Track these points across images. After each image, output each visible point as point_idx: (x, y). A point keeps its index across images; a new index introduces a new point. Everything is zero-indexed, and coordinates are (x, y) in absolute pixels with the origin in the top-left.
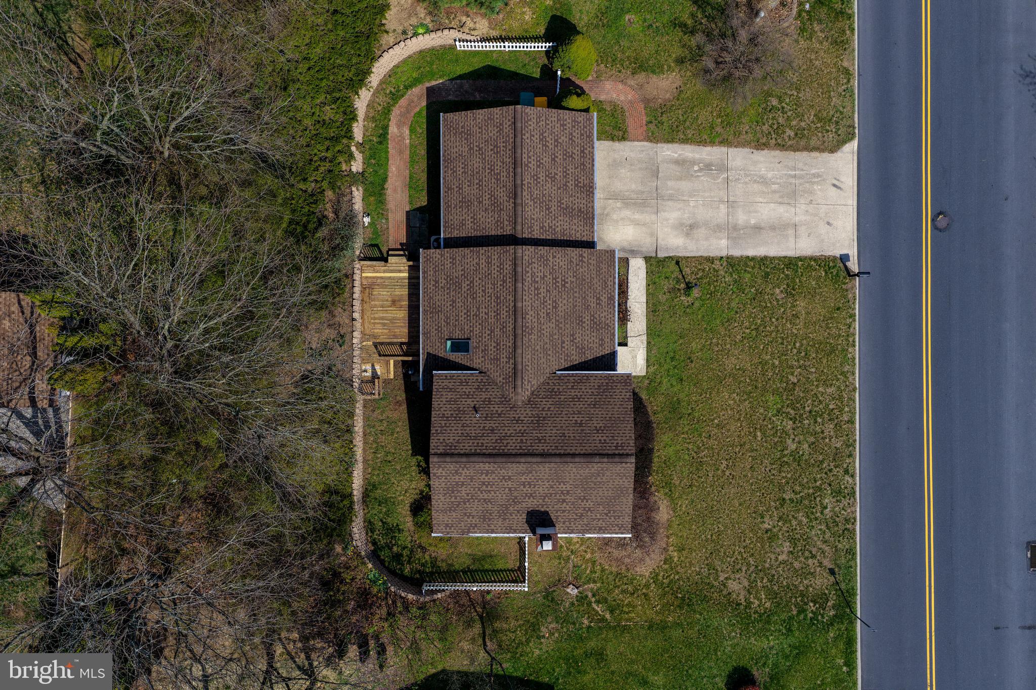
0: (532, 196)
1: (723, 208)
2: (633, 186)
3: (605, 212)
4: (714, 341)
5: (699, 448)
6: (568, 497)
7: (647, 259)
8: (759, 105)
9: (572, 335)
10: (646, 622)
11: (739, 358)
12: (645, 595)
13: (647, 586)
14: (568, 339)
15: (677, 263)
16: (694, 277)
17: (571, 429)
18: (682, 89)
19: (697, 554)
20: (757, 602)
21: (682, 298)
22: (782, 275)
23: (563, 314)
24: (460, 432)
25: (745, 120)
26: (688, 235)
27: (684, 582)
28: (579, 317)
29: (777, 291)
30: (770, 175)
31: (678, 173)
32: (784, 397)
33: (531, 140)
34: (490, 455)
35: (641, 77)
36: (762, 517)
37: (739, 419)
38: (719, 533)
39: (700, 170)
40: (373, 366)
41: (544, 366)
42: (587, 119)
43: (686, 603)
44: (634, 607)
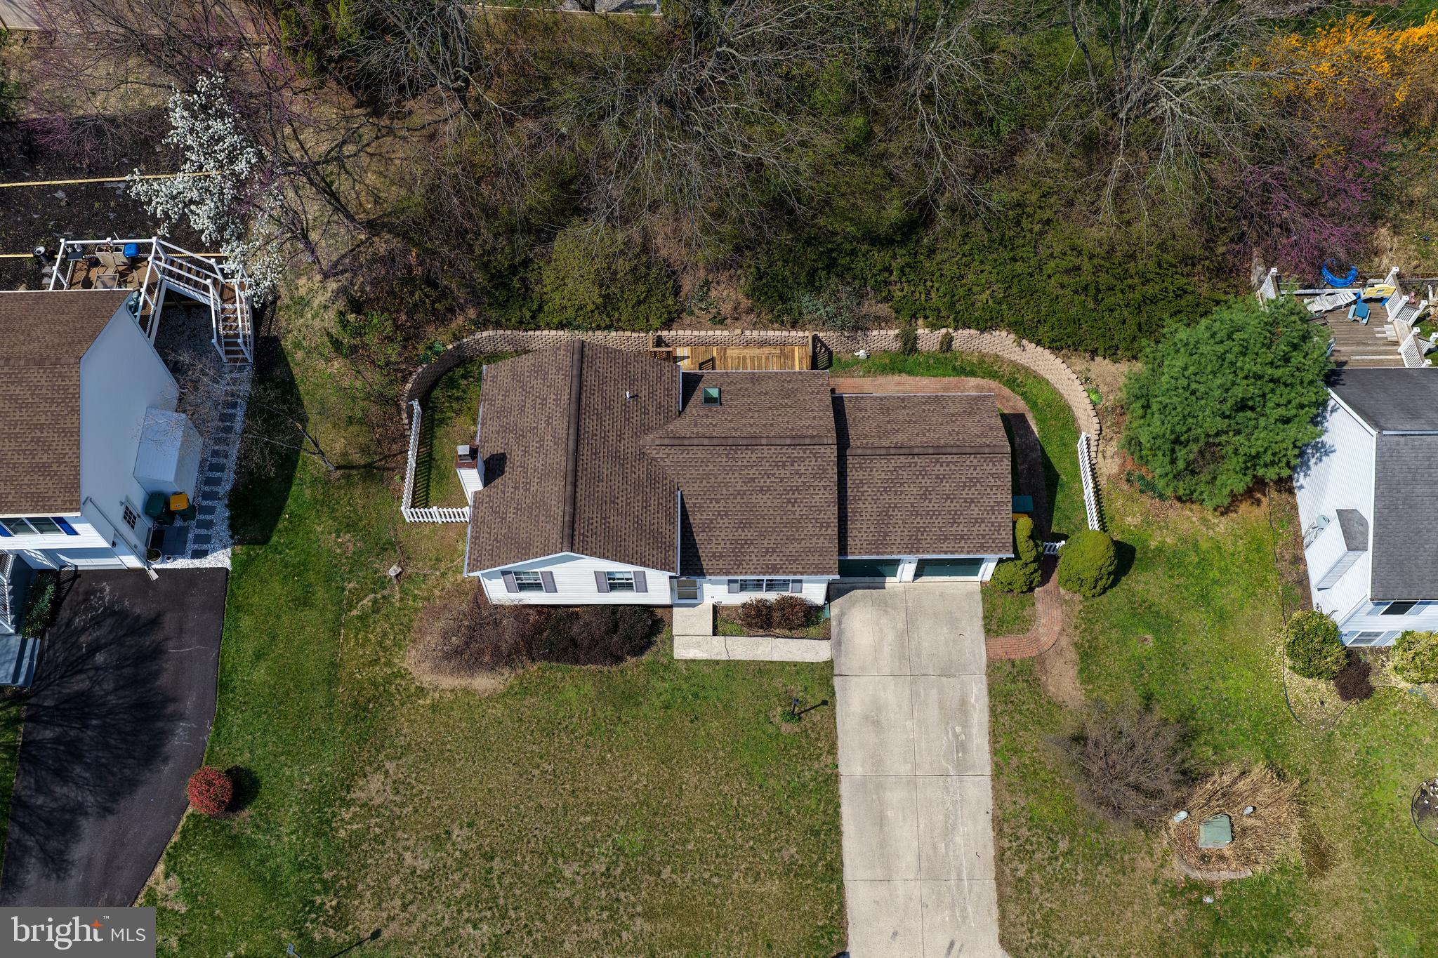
0: (900, 468)
1: (905, 769)
2: (925, 644)
3: (889, 610)
4: (721, 754)
5: (573, 732)
6: (521, 491)
7: (830, 664)
8: (1055, 820)
9: (726, 515)
10: (341, 659)
11: (696, 789)
12: (377, 661)
13: (389, 664)
14: (722, 509)
15: (825, 703)
16: (809, 725)
17: (608, 490)
18: (1064, 709)
19: (425, 731)
20: (347, 817)
21: (779, 709)
22: (815, 857)
23: (754, 500)
24: (609, 375)
25: (1032, 801)
26: (866, 718)
27: (389, 712)
28: (750, 523)
29: (793, 850)
30: (959, 840)
31: (948, 703)
32: (640, 859)
33: (970, 466)
34: (579, 400)
35: (1072, 655)
36: (470, 825)
37: (610, 789)
38: (452, 762)
39: (956, 736)
40: (688, 357)
41: (688, 476)
42: (1004, 543)
43: (360, 711)
44: (363, 646)
